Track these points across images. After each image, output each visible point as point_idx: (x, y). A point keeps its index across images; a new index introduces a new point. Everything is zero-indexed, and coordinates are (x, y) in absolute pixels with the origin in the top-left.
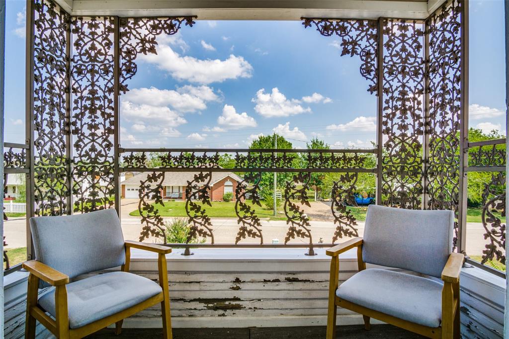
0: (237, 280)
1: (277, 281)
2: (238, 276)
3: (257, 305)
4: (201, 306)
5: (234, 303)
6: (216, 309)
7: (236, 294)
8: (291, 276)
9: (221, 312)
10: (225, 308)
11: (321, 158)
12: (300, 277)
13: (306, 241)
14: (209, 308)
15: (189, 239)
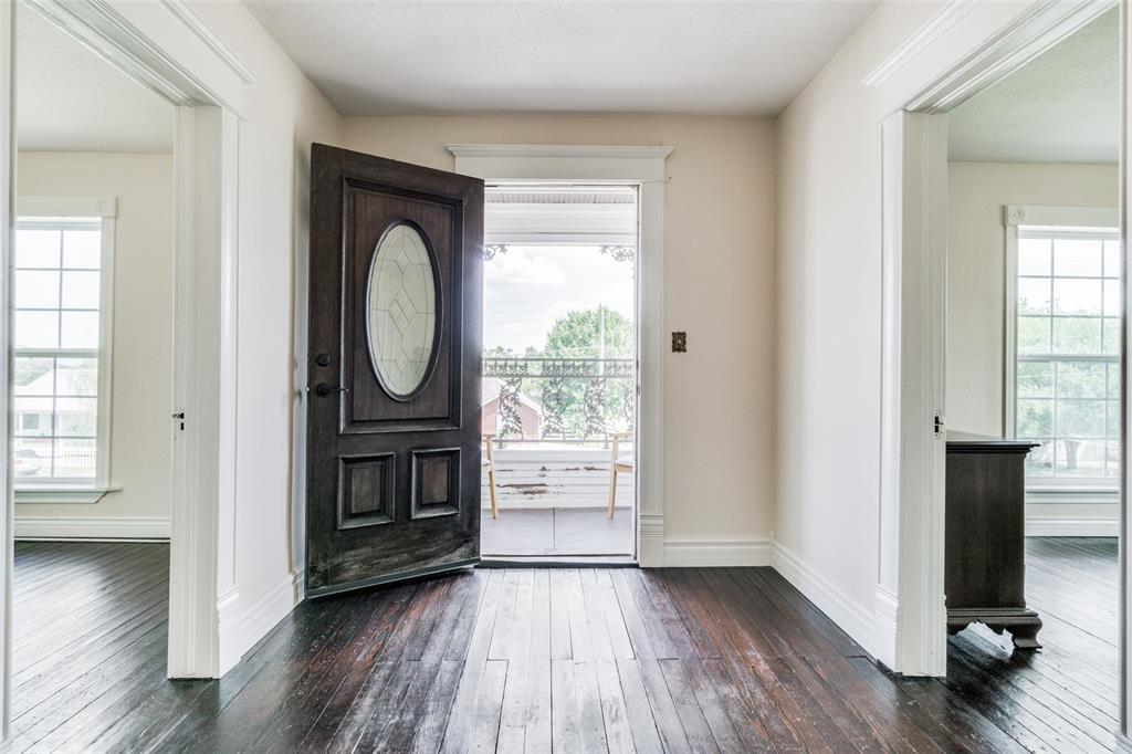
0: (544, 469)
1: (577, 469)
2: (545, 465)
3: (560, 489)
4: (514, 490)
5: (540, 488)
6: (526, 493)
7: (542, 481)
8: (589, 466)
9: (531, 495)
10: (533, 493)
11: (625, 366)
12: (596, 466)
13: (602, 437)
14: (521, 493)
15: (502, 435)
